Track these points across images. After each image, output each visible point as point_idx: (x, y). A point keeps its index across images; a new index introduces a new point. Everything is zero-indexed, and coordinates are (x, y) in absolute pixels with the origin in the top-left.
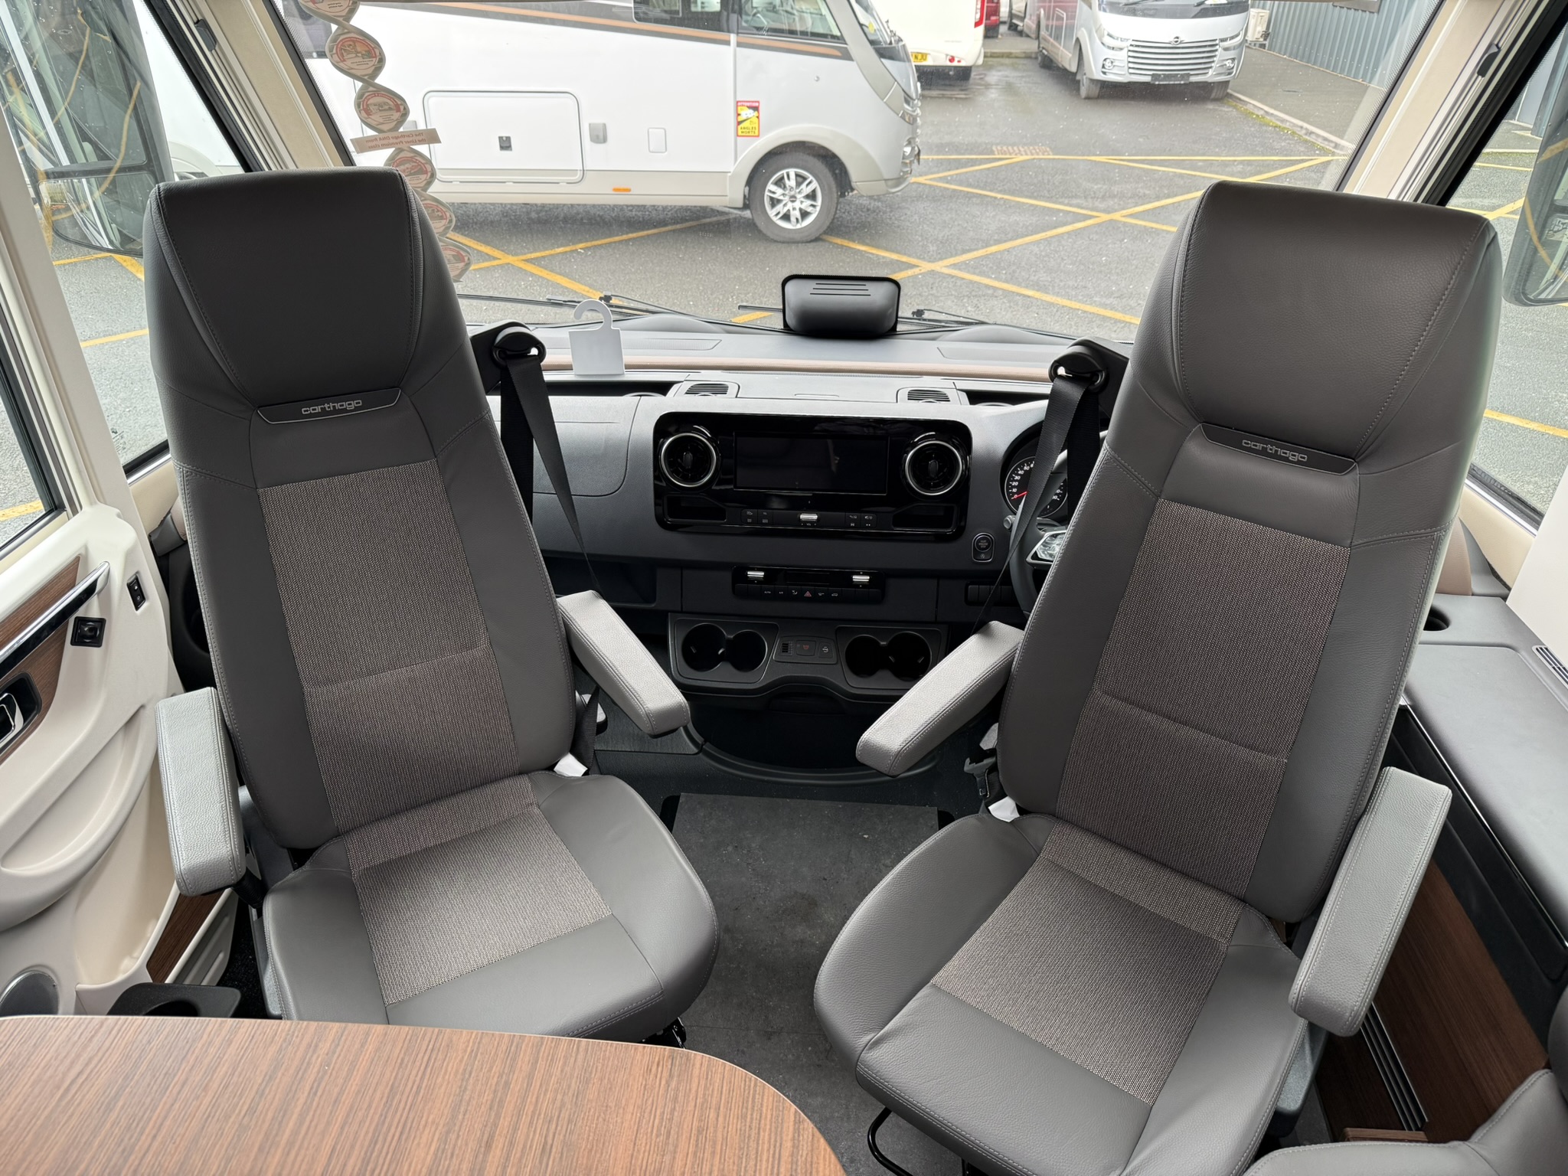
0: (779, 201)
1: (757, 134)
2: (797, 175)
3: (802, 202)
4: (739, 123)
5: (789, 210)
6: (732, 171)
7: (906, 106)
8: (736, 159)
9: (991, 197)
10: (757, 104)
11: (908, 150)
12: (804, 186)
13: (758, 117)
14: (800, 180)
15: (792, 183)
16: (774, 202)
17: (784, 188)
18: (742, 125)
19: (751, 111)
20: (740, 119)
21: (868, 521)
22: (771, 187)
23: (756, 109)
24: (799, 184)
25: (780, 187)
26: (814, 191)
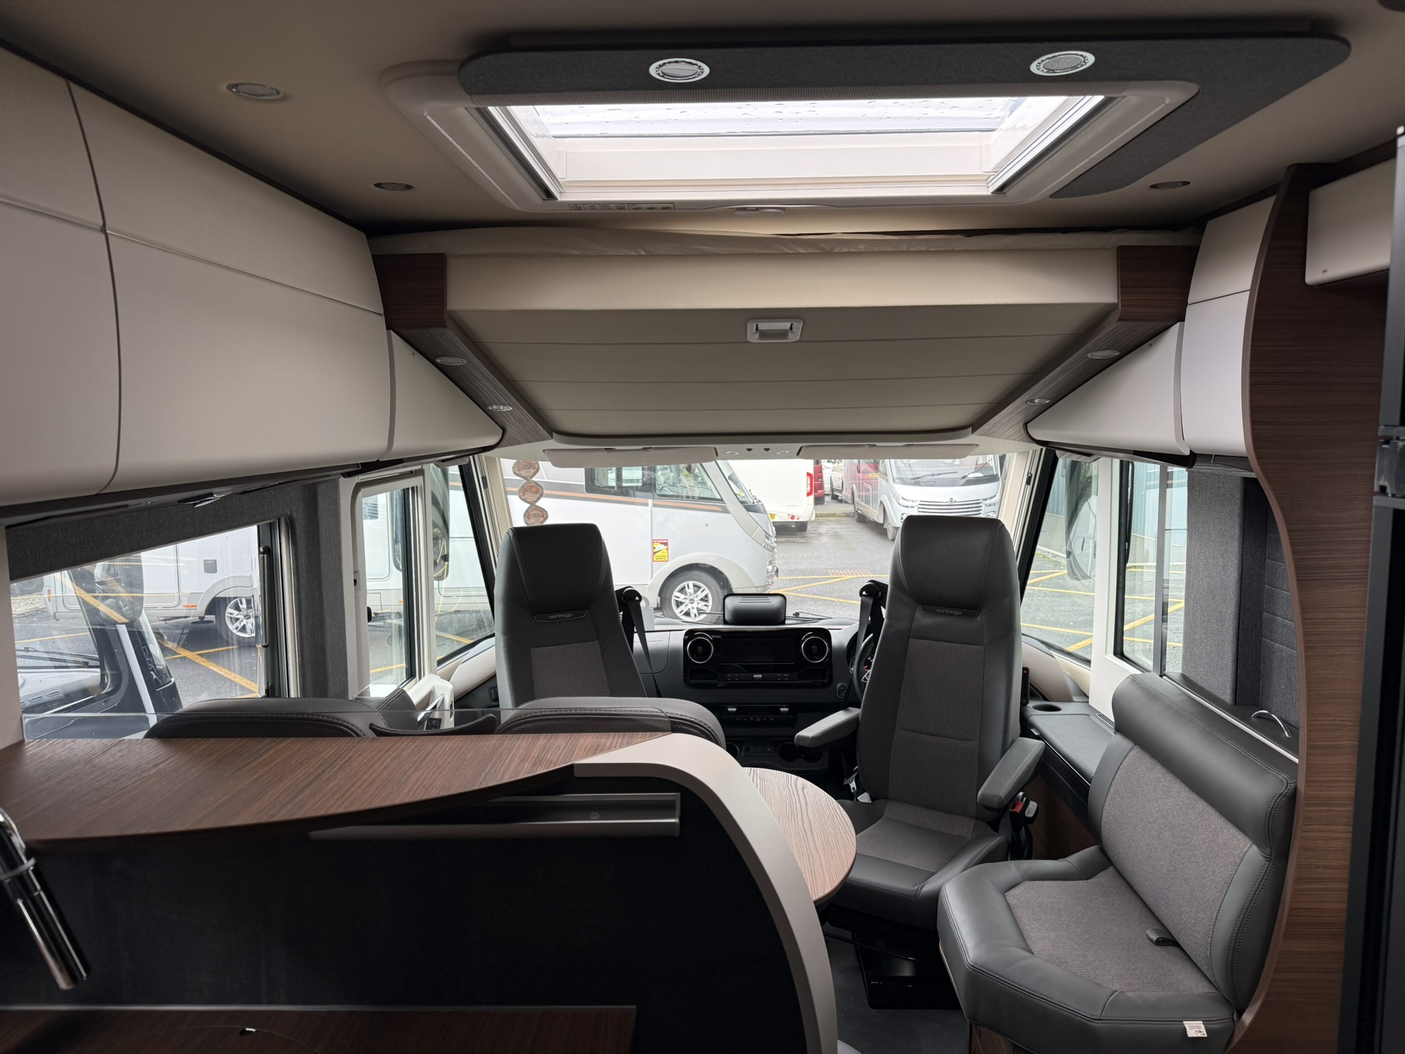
0: (682, 603)
1: (666, 559)
2: (694, 586)
3: (698, 603)
4: (655, 553)
5: (689, 609)
6: (649, 583)
7: (767, 540)
8: (652, 576)
9: (831, 601)
10: (666, 541)
11: (770, 568)
12: (699, 592)
13: (667, 549)
14: (696, 589)
15: (691, 590)
16: (679, 604)
17: (686, 594)
18: (657, 554)
19: (663, 546)
20: (655, 550)
21: (786, 677)
22: (676, 593)
23: (666, 544)
24: (695, 592)
25: (683, 593)
26: (706, 596)
